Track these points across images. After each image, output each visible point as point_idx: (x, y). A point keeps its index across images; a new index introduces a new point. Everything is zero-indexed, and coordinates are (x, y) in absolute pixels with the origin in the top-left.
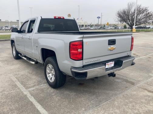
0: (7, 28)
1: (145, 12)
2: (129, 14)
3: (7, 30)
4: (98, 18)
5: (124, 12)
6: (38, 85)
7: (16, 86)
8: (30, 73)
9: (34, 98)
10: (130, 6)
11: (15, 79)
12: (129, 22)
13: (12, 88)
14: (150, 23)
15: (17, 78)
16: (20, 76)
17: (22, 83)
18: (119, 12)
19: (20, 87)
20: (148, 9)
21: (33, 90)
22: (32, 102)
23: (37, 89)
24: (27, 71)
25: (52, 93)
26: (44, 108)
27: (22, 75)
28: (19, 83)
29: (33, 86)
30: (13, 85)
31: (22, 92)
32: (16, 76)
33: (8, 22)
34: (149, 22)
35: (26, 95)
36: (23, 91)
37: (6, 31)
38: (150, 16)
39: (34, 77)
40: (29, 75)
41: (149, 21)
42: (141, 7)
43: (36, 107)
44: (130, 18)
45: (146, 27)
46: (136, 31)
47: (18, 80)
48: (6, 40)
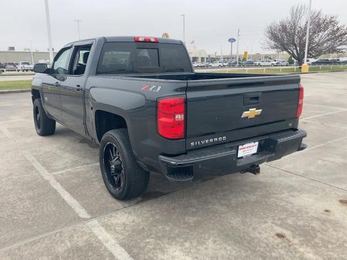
0: (26, 66)
1: (330, 28)
2: (295, 32)
3: (27, 70)
4: (230, 40)
5: (284, 28)
6: (71, 167)
7: (32, 168)
8: (60, 149)
9: (62, 185)
10: (296, 14)
11: (33, 158)
12: (295, 51)
13: (26, 171)
14: (342, 52)
15: (35, 156)
16: (41, 153)
17: (44, 164)
18: (271, 27)
19: (39, 170)
20: (337, 20)
21: (62, 174)
22: (56, 190)
23: (70, 173)
24: (55, 146)
25: (93, 178)
26: (75, 198)
27: (46, 152)
28: (38, 163)
29: (63, 169)
30: (27, 167)
31: (42, 177)
32: (35, 154)
33: (30, 53)
34: (340, 49)
35: (48, 181)
36: (43, 175)
37: (25, 72)
38: (341, 35)
39: (67, 155)
40: (59, 152)
41: (339, 47)
42: (322, 17)
43: (62, 196)
44: (297, 41)
45: (338, 60)
46: (310, 69)
47: (38, 160)
48: (22, 92)
